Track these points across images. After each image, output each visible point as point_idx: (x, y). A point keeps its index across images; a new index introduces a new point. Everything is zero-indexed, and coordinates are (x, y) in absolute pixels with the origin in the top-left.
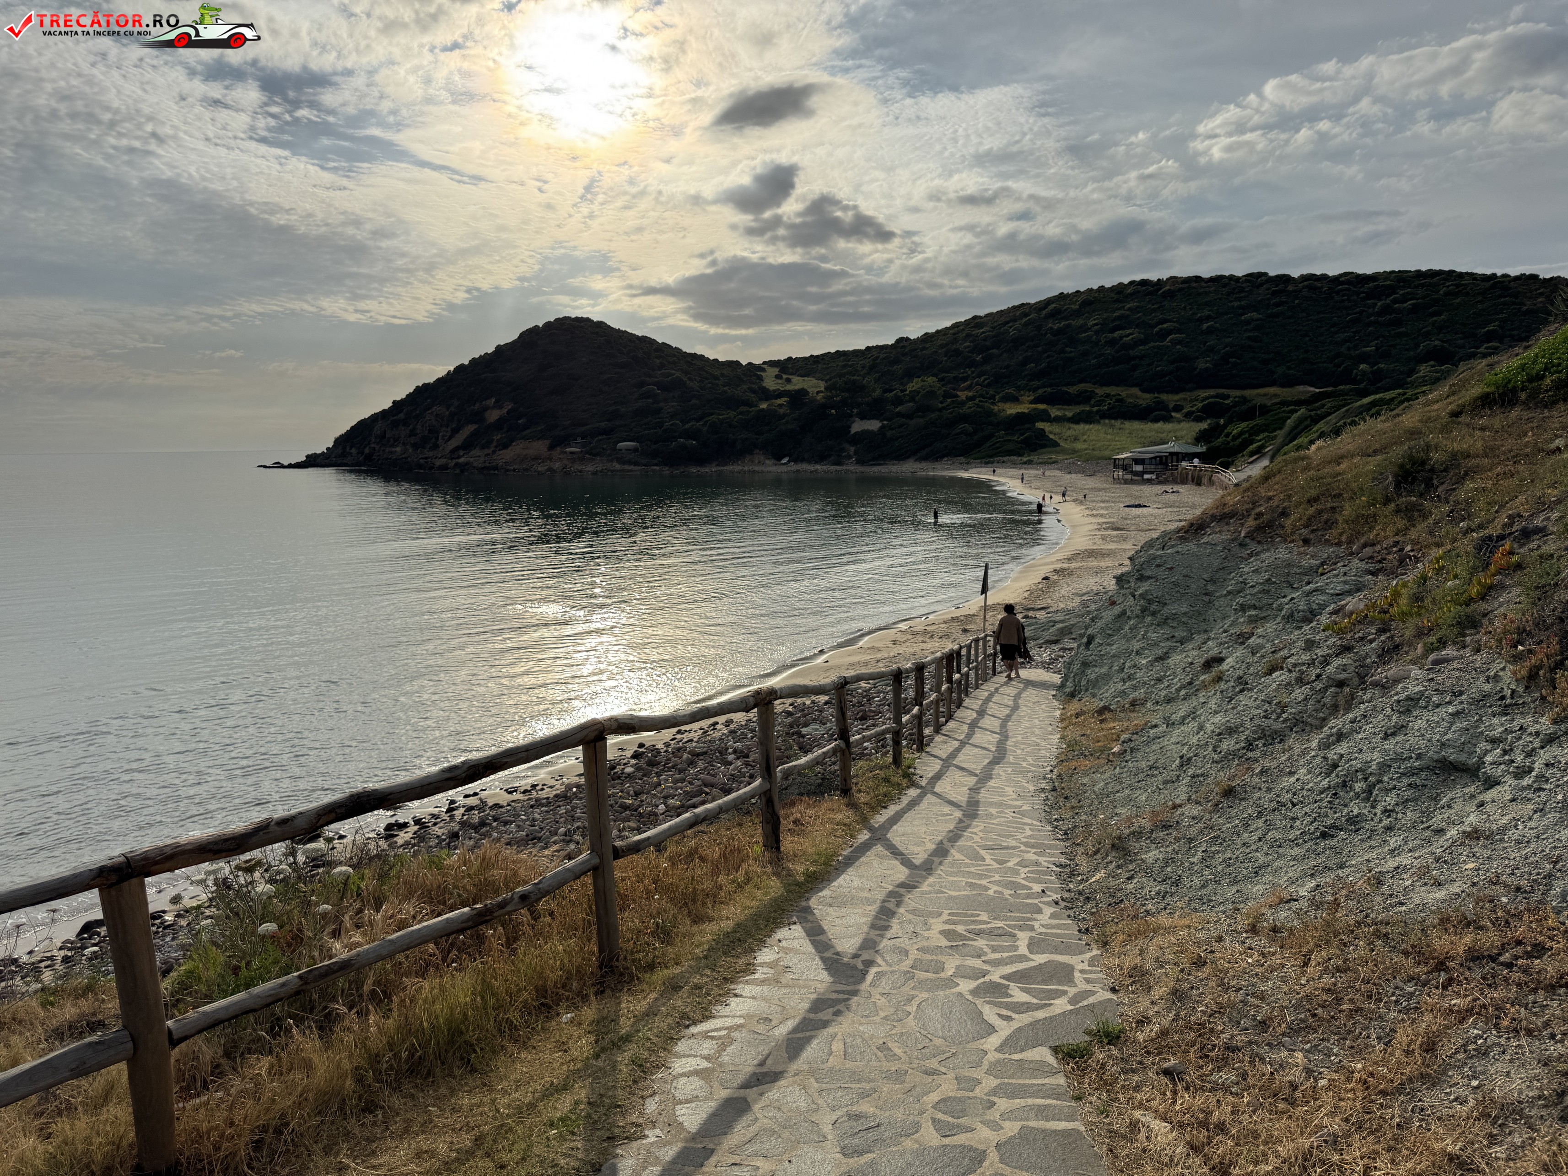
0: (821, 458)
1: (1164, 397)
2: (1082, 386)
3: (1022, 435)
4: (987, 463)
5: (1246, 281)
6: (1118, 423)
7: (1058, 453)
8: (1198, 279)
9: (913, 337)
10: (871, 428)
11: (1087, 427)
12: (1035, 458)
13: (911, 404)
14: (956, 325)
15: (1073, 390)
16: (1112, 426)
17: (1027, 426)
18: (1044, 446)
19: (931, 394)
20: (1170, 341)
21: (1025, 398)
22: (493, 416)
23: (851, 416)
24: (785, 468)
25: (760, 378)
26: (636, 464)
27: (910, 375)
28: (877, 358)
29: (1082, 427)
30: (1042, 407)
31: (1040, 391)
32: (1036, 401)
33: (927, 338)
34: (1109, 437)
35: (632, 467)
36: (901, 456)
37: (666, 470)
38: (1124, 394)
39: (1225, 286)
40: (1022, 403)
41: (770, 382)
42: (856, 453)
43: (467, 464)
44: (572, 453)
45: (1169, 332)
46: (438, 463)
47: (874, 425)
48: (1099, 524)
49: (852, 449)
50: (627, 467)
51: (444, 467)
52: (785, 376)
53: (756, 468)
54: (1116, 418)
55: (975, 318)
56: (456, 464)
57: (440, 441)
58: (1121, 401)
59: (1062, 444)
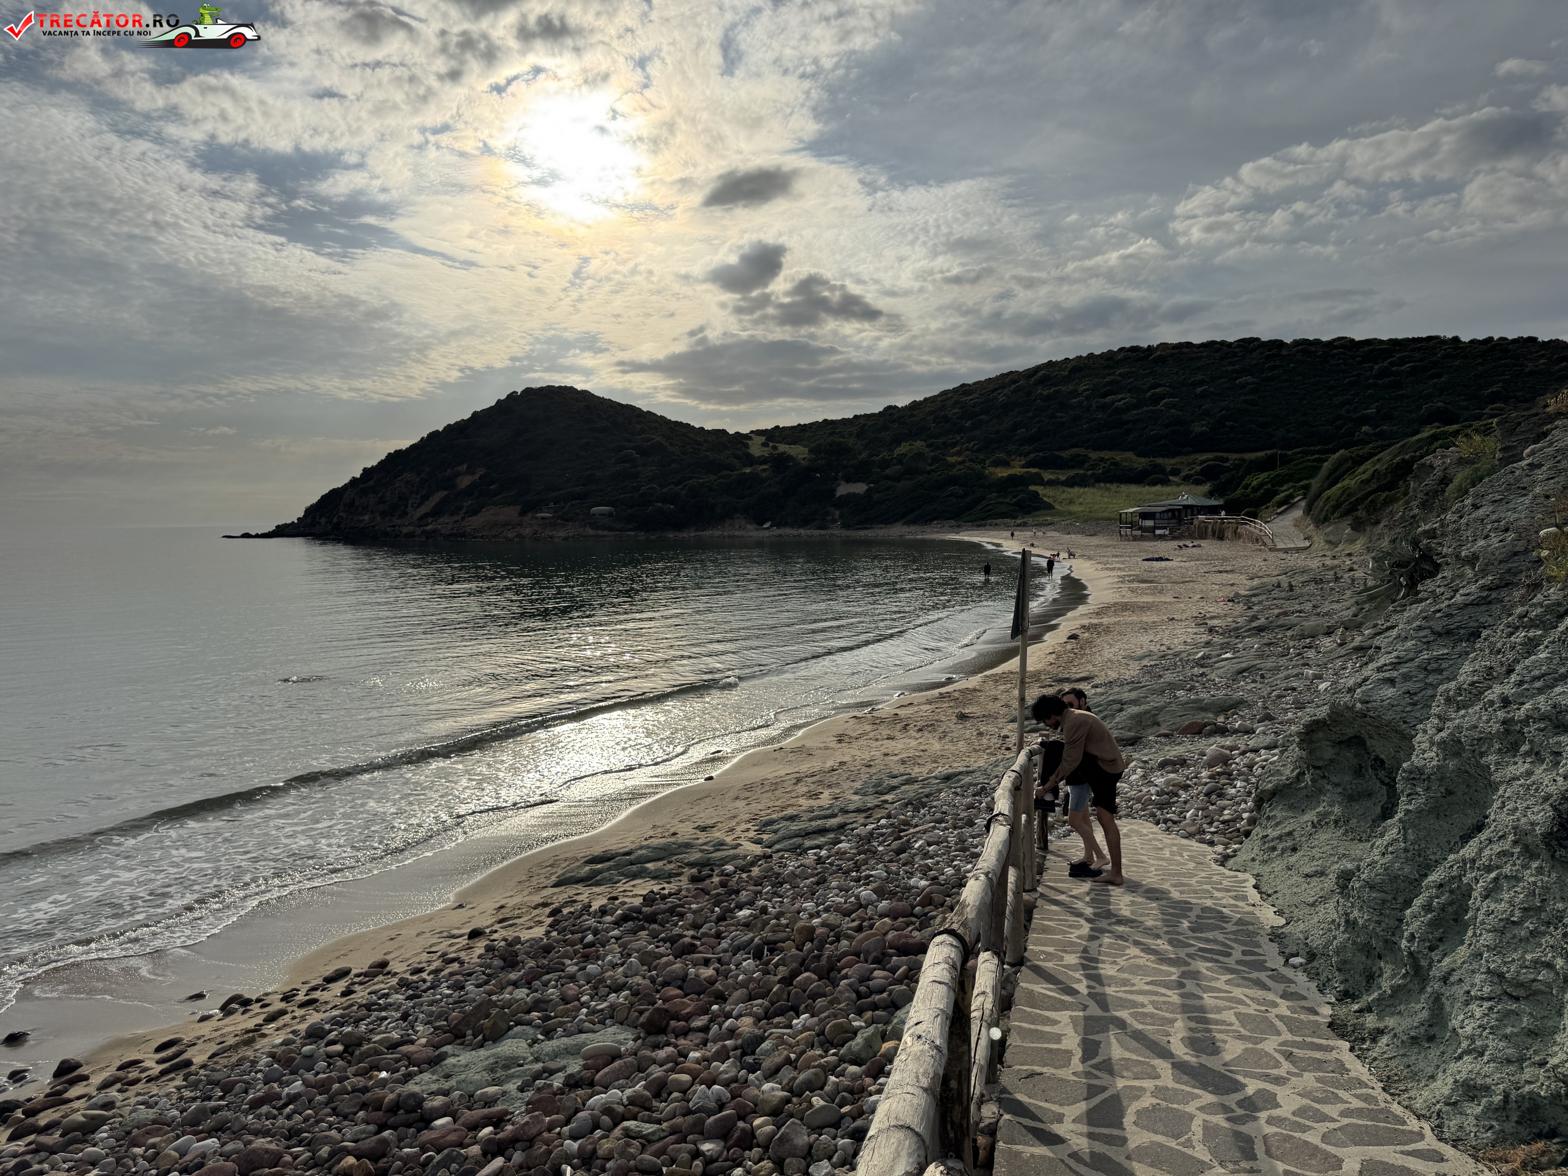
0: (805, 523)
1: (1160, 461)
2: (1074, 451)
3: (1015, 497)
4: (978, 526)
5: (1239, 346)
6: (1113, 487)
7: (1053, 515)
8: (1189, 344)
9: (900, 405)
10: (857, 491)
11: (1082, 490)
12: (1029, 520)
13: (899, 467)
14: (944, 393)
15: (1066, 454)
16: (1107, 489)
17: (1020, 488)
18: (1038, 509)
19: (920, 455)
20: (1165, 405)
21: (1016, 463)
22: (465, 482)
23: (836, 479)
24: (768, 532)
25: (747, 446)
26: (611, 529)
27: (897, 442)
28: (865, 425)
29: (1076, 490)
30: (1034, 470)
31: (1032, 456)
32: (1029, 465)
33: (914, 406)
34: (1106, 500)
35: (606, 533)
36: (888, 520)
37: (642, 536)
38: (1118, 458)
39: (1217, 351)
40: (1013, 467)
41: (756, 449)
42: (841, 516)
43: (435, 531)
44: (543, 518)
45: (1162, 397)
46: (405, 530)
47: (860, 488)
48: (1119, 577)
49: (838, 513)
50: (600, 532)
51: (411, 535)
52: (771, 444)
53: (737, 533)
54: (1111, 482)
55: (963, 385)
56: (423, 532)
57: (409, 509)
58: (1116, 464)
59: (1057, 506)
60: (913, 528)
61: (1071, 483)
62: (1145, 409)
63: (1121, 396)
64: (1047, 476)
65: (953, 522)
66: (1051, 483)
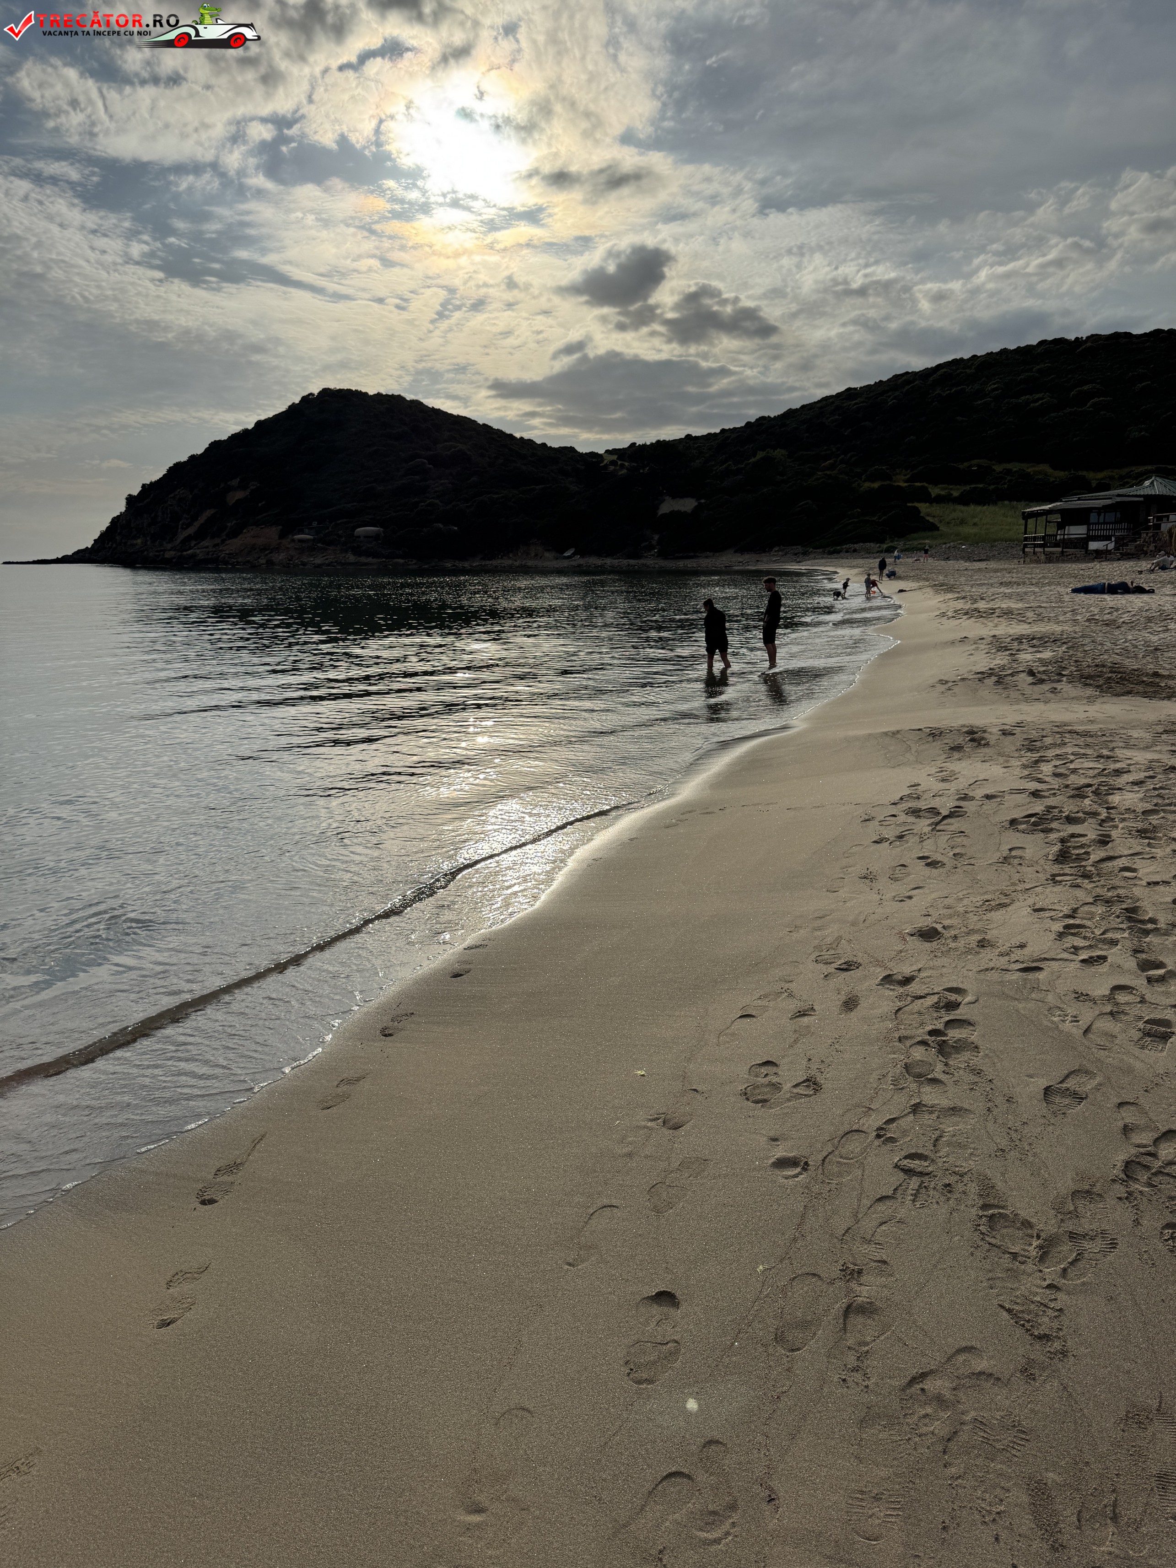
2: (975, 462)
3: (886, 515)
4: (831, 553)
7: (934, 537)
10: (683, 509)
11: (979, 508)
15: (964, 466)
16: (1013, 508)
17: (895, 504)
18: (915, 530)
20: (1094, 405)
21: (901, 477)
22: (234, 498)
23: (661, 494)
24: (567, 562)
26: (375, 555)
29: (971, 508)
30: (920, 484)
31: (921, 467)
32: (915, 478)
35: (370, 560)
36: (718, 546)
37: (413, 564)
38: (1030, 470)
40: (895, 481)
42: (660, 542)
43: (192, 556)
44: (301, 541)
45: (1091, 395)
47: (687, 505)
49: (656, 537)
50: (363, 559)
54: (1018, 499)
57: (178, 530)
58: (1025, 478)
59: (943, 528)
60: (747, 557)
61: (964, 500)
62: (1068, 410)
63: (1037, 396)
64: (935, 491)
65: (799, 549)
66: (939, 500)
